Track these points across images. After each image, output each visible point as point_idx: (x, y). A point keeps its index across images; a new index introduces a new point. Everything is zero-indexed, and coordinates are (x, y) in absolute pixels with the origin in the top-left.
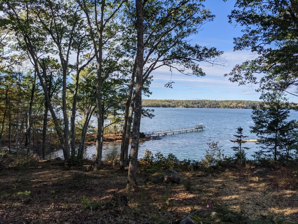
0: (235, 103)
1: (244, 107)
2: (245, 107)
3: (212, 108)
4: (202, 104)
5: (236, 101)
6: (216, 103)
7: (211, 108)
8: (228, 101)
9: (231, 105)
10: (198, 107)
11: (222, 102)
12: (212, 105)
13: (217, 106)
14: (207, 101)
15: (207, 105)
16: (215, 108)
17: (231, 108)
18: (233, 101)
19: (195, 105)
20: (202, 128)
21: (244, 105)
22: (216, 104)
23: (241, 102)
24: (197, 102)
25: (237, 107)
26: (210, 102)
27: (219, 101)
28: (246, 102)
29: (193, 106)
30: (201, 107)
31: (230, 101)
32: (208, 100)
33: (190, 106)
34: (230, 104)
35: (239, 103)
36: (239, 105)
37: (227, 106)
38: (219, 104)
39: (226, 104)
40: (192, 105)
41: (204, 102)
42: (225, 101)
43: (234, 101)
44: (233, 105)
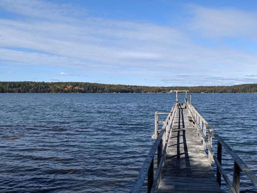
0: (71, 86)
1: (82, 90)
2: (83, 90)
3: (40, 93)
4: (24, 87)
5: (71, 84)
6: (44, 86)
7: (38, 92)
8: (61, 83)
9: (66, 89)
10: (19, 91)
11: (52, 84)
12: (39, 89)
13: (47, 90)
14: (31, 82)
15: (33, 89)
16: (44, 92)
17: (66, 92)
18: (67, 84)
19: (14, 89)
21: (82, 88)
22: (46, 87)
23: (77, 84)
24: (17, 85)
25: (73, 91)
26: (36, 84)
27: (49, 83)
28: (83, 84)
29: (12, 91)
30: (23, 92)
31: (64, 83)
32: (33, 81)
33: (7, 89)
34: (65, 88)
35: (75, 87)
36: (76, 88)
37: (60, 89)
38: (49, 88)
39: (59, 87)
40: (10, 89)
41: (28, 84)
42: (56, 83)
43: (69, 83)
44: (68, 89)
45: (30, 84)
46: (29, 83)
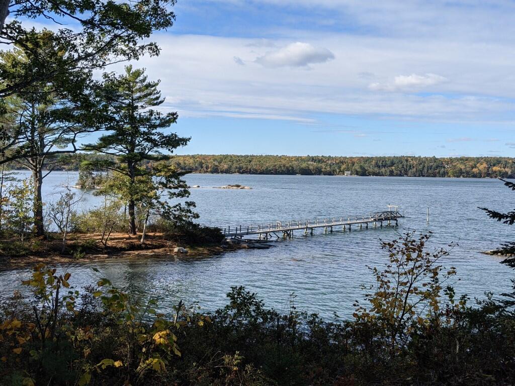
0: (485, 165)
1: (507, 173)
2: (509, 173)
3: (427, 176)
4: (400, 166)
5: (487, 160)
6: (435, 164)
7: (423, 176)
8: (467, 159)
9: (474, 170)
10: (392, 174)
11: (451, 160)
12: (426, 170)
13: (439, 172)
14: (413, 158)
15: (414, 170)
16: (435, 176)
17: (474, 176)
18: (478, 160)
19: (383, 170)
20: (395, 218)
21: (507, 169)
22: (437, 167)
23: (498, 161)
24: (388, 163)
25: (488, 175)
26: (421, 161)
27: (444, 159)
28: (510, 161)
29: (379, 173)
30: (397, 175)
31: (473, 159)
32: (417, 156)
33: (371, 170)
34: (473, 168)
35: (494, 165)
36: (495, 168)
37: (464, 171)
38: (444, 167)
39: (463, 167)
40: (376, 170)
41: (407, 161)
42: (457, 159)
43: (482, 158)
44: (479, 170)
45: (410, 162)
46: (409, 158)
